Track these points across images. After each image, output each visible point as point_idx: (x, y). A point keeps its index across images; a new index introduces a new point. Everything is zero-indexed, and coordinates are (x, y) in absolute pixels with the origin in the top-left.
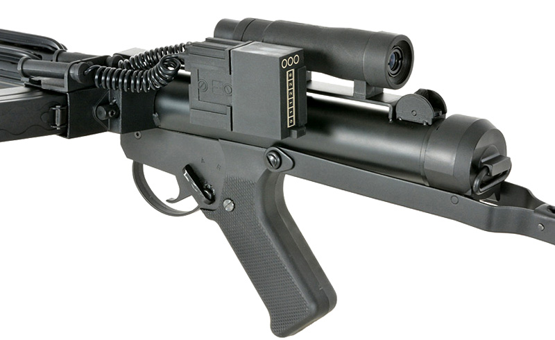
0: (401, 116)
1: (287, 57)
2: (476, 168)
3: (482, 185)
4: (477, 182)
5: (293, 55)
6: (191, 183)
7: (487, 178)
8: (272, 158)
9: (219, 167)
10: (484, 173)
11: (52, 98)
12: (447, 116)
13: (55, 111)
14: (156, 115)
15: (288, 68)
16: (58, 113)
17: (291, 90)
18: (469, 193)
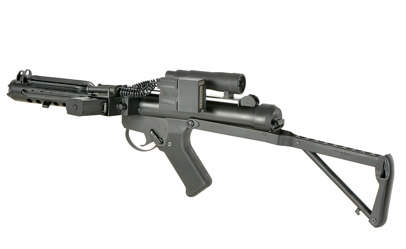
0: (242, 104)
1: (200, 81)
2: (273, 122)
3: (275, 128)
4: (273, 127)
5: (202, 81)
6: (154, 136)
7: (277, 126)
8: (190, 123)
9: (166, 129)
10: (276, 123)
11: (103, 100)
12: (260, 104)
13: (104, 105)
14: (139, 109)
15: (201, 85)
16: (105, 106)
17: (201, 94)
18: (270, 131)
